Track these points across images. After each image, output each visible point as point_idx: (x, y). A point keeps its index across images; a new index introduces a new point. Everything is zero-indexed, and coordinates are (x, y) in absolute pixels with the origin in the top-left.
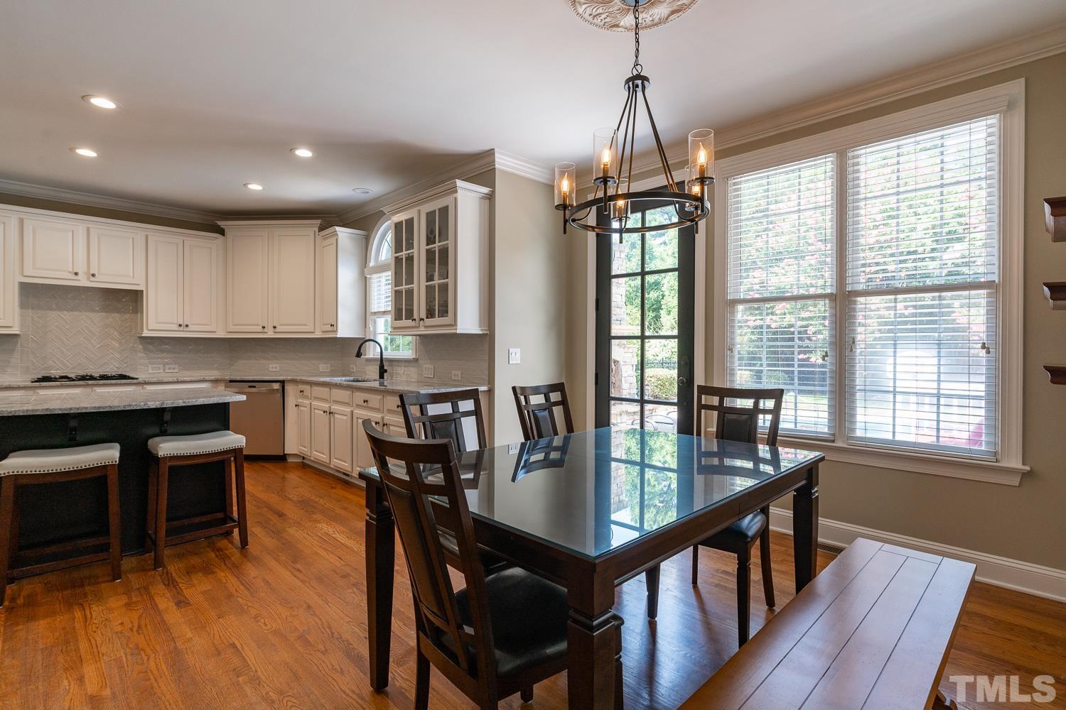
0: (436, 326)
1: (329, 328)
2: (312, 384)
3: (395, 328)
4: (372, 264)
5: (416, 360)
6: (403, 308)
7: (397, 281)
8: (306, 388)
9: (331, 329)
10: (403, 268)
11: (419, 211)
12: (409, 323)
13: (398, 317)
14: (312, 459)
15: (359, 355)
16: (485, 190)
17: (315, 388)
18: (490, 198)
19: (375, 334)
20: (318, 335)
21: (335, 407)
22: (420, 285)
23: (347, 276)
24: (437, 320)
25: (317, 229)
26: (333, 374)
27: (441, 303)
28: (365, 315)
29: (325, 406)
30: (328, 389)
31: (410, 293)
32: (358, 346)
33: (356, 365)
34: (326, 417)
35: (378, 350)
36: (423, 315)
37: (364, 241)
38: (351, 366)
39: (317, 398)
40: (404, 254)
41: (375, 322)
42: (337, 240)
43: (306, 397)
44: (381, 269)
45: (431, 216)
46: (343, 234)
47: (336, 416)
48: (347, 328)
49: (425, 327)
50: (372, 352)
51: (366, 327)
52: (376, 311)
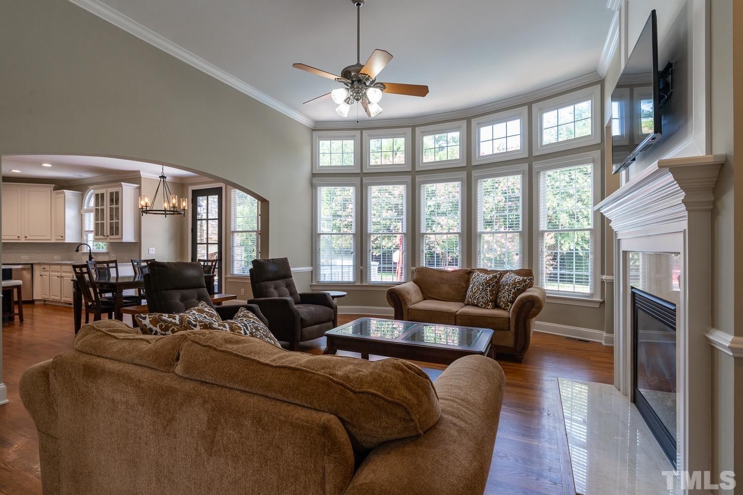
0: (114, 239)
1: (60, 238)
2: (50, 264)
3: (96, 239)
4: (85, 208)
5: (107, 253)
6: (99, 230)
7: (97, 218)
8: (47, 267)
9: (61, 238)
10: (99, 214)
11: (107, 191)
12: (102, 237)
13: (97, 234)
14: (51, 300)
15: (77, 251)
16: (137, 185)
17: (52, 266)
18: (140, 188)
19: (87, 241)
20: (53, 241)
21: (63, 274)
22: (107, 221)
23: (70, 214)
24: (115, 237)
25: (52, 189)
26: (62, 260)
27: (116, 229)
28: (81, 231)
29: (59, 274)
30: (60, 267)
31: (103, 224)
32: (77, 247)
33: (76, 256)
34: (59, 279)
35: (89, 248)
36: (109, 234)
37: (81, 196)
38: (74, 256)
39: (53, 271)
40: (100, 207)
41: (87, 235)
42: (65, 196)
43: (47, 271)
44: (89, 211)
45: (111, 194)
46: (68, 193)
47: (64, 278)
48: (70, 237)
49: (110, 239)
50: (85, 249)
51: (82, 237)
52: (88, 230)
